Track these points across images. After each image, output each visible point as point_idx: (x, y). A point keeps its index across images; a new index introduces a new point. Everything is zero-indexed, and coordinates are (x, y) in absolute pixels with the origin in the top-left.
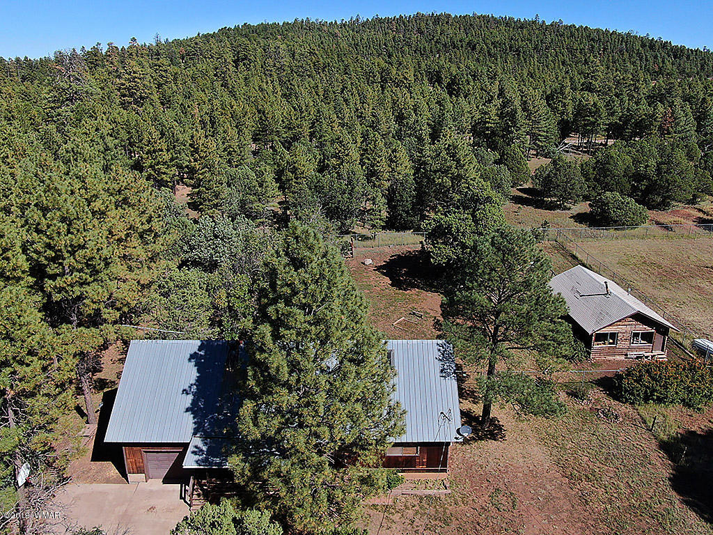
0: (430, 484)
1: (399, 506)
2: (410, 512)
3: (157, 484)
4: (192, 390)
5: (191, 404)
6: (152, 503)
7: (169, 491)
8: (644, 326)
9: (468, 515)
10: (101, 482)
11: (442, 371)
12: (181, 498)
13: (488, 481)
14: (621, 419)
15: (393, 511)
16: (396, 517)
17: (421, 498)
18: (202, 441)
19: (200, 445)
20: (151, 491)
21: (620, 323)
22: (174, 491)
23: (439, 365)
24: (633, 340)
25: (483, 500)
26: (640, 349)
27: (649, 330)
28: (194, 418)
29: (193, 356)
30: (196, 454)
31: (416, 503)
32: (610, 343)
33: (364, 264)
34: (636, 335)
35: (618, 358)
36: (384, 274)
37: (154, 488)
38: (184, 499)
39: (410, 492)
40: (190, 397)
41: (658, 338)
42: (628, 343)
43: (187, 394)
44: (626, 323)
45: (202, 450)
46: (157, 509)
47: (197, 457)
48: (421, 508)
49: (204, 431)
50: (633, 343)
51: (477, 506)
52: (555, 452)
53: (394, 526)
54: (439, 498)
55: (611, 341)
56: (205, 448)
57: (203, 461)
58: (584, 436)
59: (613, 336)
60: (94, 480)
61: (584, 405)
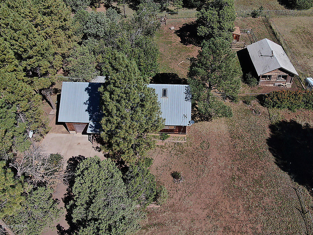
0: (179, 138)
1: (167, 146)
2: (170, 148)
3: (80, 134)
4: (88, 103)
5: (88, 108)
6: (79, 141)
7: (85, 137)
8: (284, 73)
9: (191, 150)
10: (60, 133)
11: (186, 98)
12: (89, 140)
13: (201, 138)
14: (261, 114)
15: (164, 148)
16: (165, 150)
17: (175, 143)
18: (93, 122)
19: (92, 124)
20: (78, 137)
21: (273, 71)
22: (86, 137)
23: (185, 96)
24: (278, 78)
25: (197, 145)
26: (280, 82)
27: (285, 74)
28: (89, 114)
29: (87, 89)
30: (91, 128)
31: (173, 145)
32: (268, 79)
33: (170, 29)
34: (280, 76)
35: (271, 85)
36: (178, 35)
37: (79, 136)
38: (90, 140)
39: (171, 141)
40: (87, 106)
41: (289, 78)
42: (275, 79)
43: (86, 104)
44: (276, 72)
45: (93, 126)
46: (81, 144)
47: (91, 129)
48: (174, 147)
49: (93, 119)
50: (278, 79)
51: (195, 147)
52: (230, 127)
53: (164, 153)
54: (182, 144)
55: (268, 78)
56: (94, 125)
57: (93, 130)
58: (244, 121)
59: (270, 76)
60: (58, 132)
61: (248, 107)
